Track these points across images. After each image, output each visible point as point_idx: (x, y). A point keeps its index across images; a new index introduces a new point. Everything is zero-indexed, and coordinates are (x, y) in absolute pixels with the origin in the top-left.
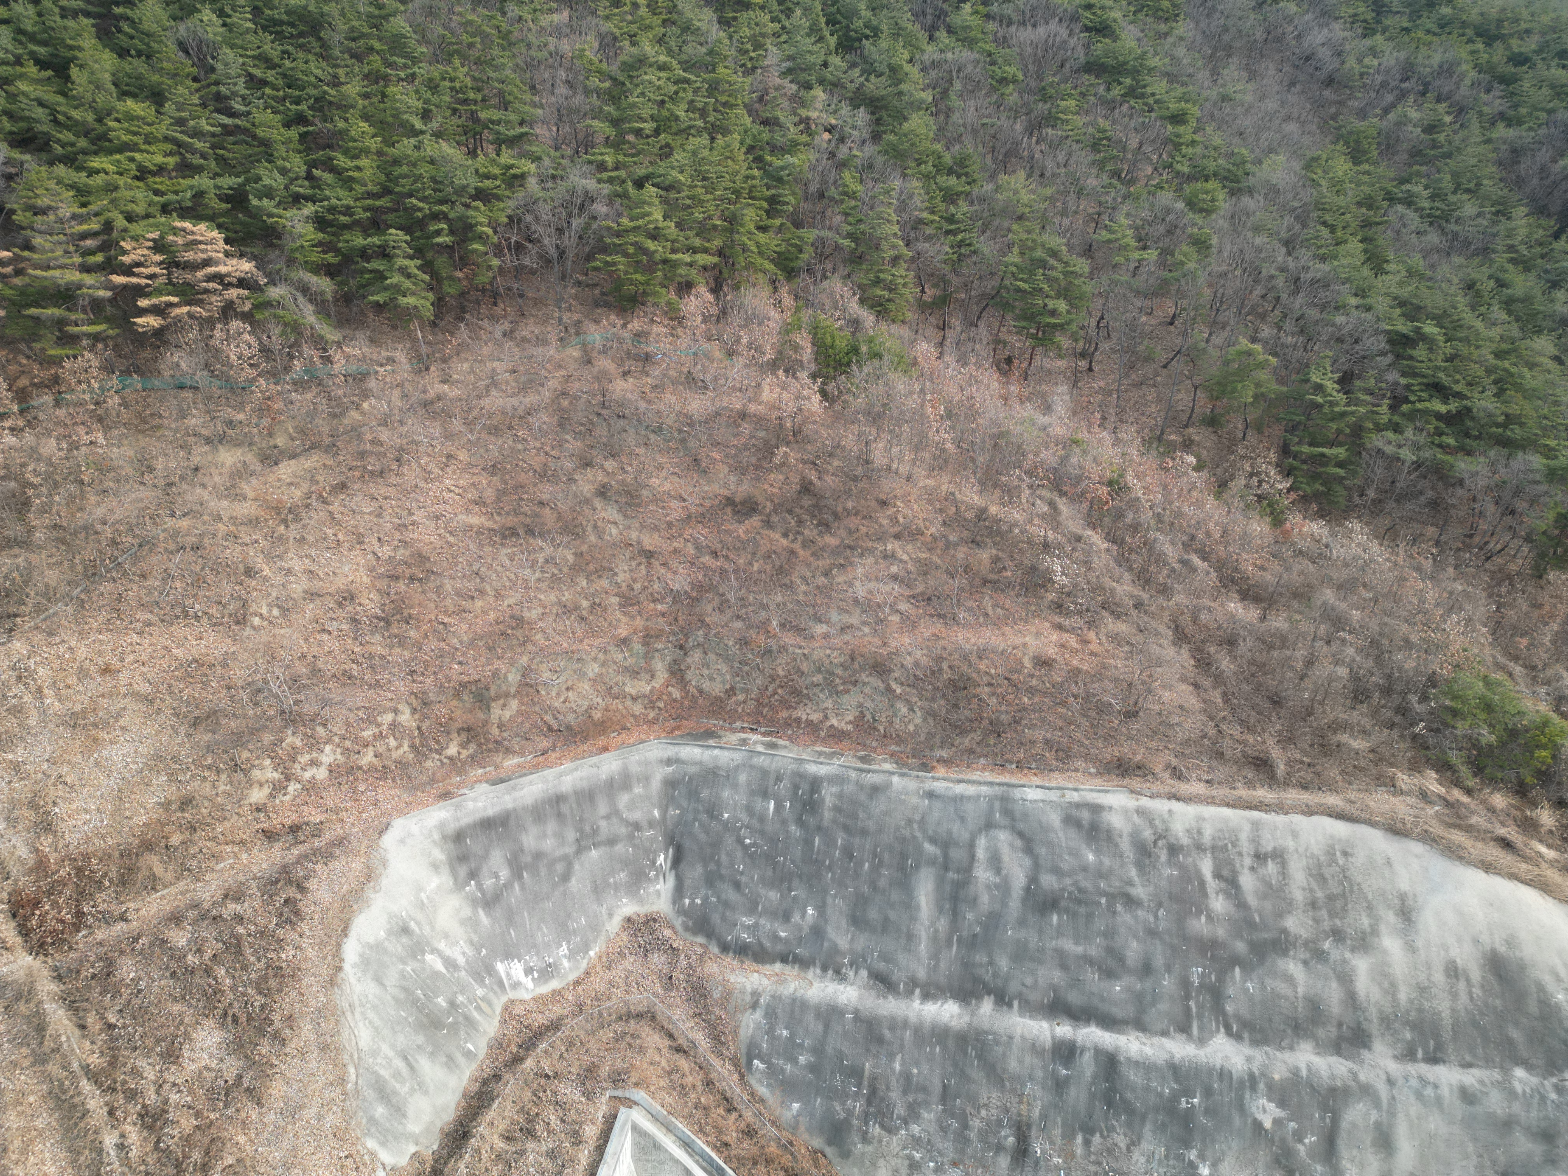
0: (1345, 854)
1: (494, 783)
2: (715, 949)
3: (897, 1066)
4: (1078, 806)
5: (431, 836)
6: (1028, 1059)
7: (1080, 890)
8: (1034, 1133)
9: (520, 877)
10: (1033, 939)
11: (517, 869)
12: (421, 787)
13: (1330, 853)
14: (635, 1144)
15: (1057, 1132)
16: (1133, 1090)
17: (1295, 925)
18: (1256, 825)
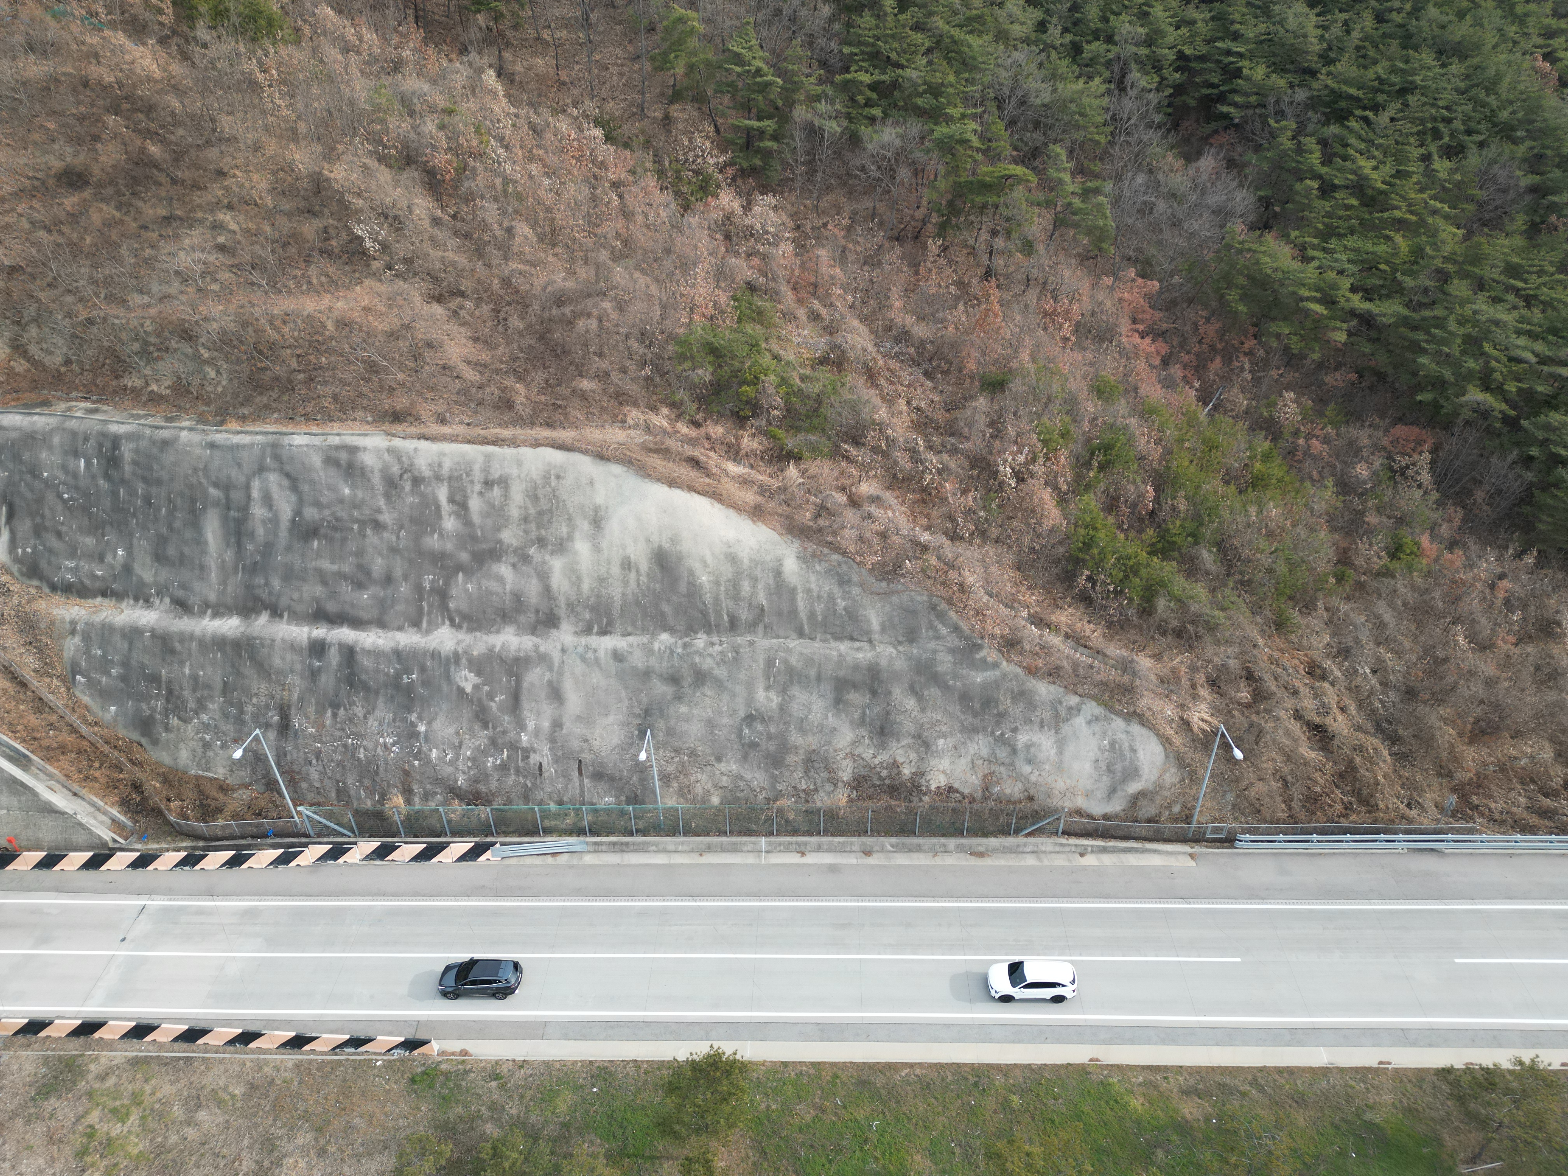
0: (558, 477)
2: (47, 590)
3: (187, 671)
4: (337, 448)
6: (288, 656)
7: (337, 519)
8: (293, 712)
10: (298, 563)
13: (546, 478)
15: (312, 709)
16: (367, 673)
17: (509, 536)
18: (488, 458)
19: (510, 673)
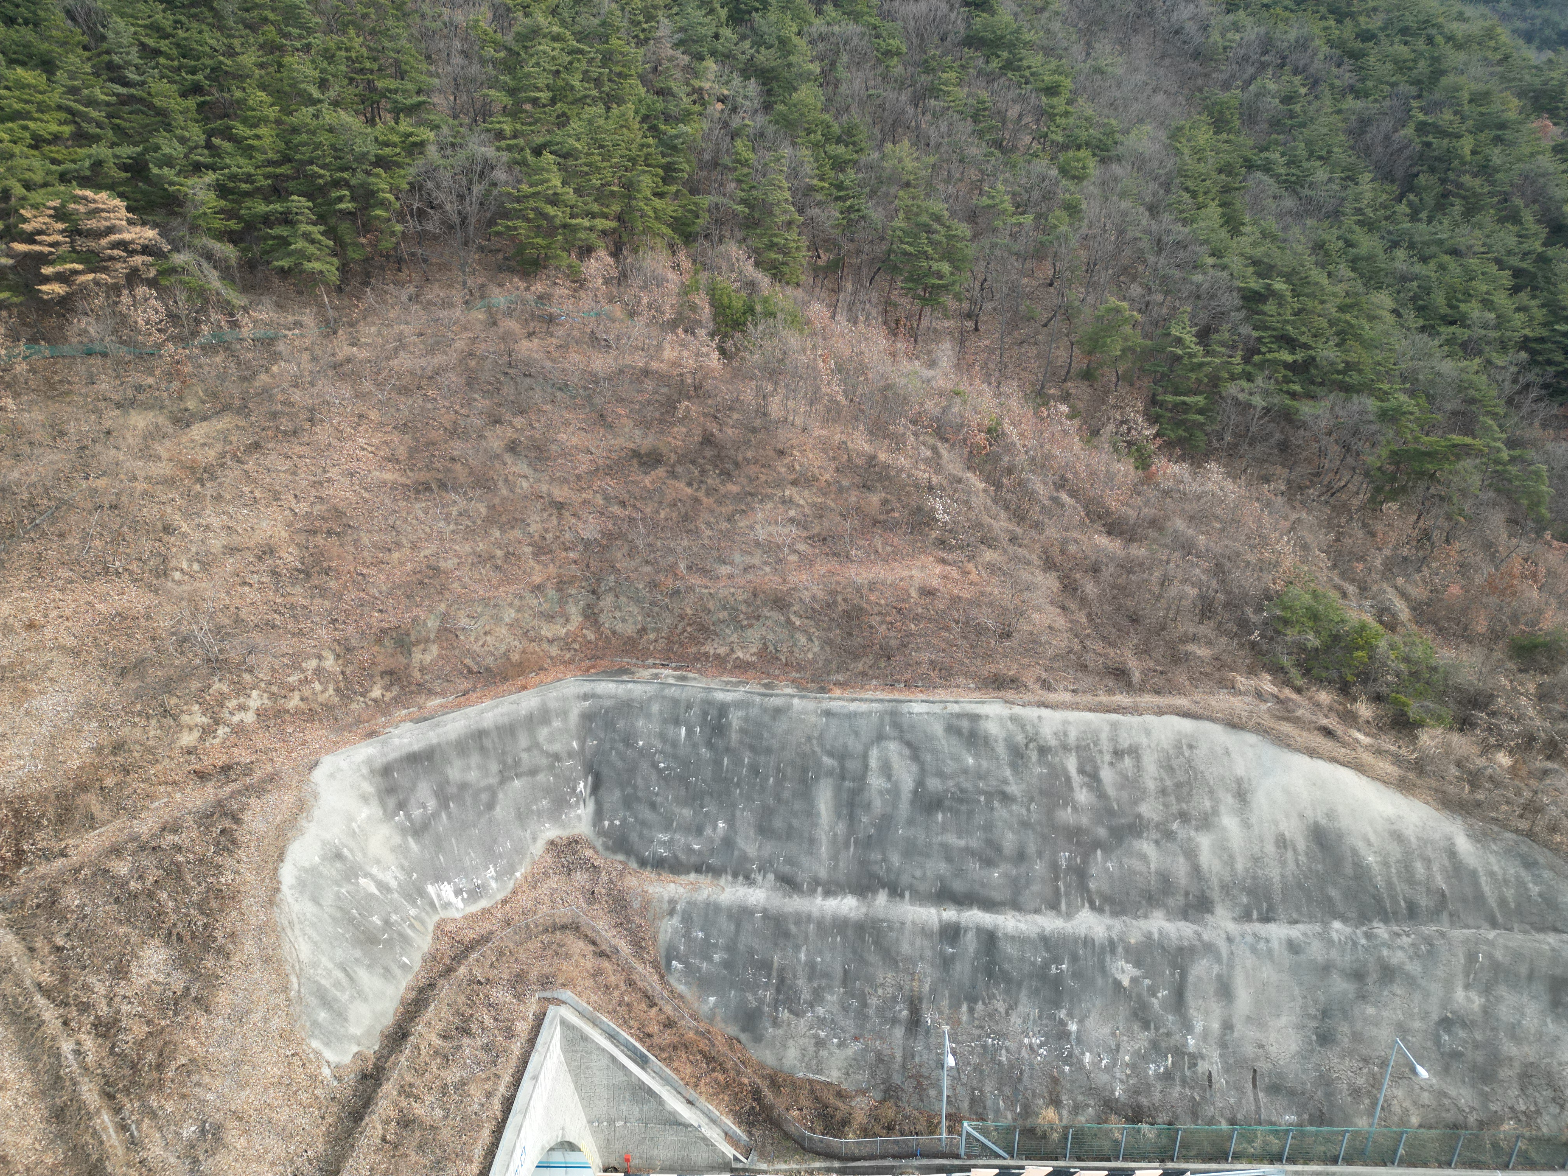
0: (1191, 747)
1: (418, 721)
2: (634, 865)
3: (803, 957)
4: (959, 716)
5: (359, 770)
6: (918, 942)
7: (962, 791)
8: (924, 1006)
9: (447, 807)
10: (921, 836)
11: (443, 799)
12: (349, 728)
13: (1178, 747)
14: (564, 1037)
15: (945, 1003)
16: (1010, 961)
17: (1149, 810)
18: (1114, 726)
19: (1174, 965)
